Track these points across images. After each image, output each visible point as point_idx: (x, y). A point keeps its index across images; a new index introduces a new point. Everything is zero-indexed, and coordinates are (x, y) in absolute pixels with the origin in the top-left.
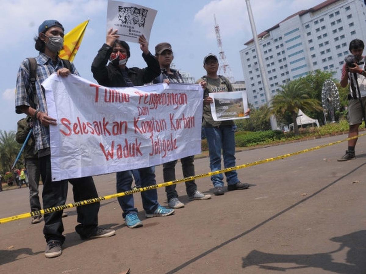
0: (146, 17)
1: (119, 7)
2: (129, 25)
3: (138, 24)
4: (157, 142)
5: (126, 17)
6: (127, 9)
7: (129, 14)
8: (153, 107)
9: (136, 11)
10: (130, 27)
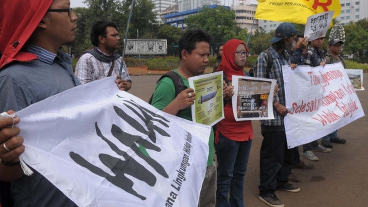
4: (343, 106)
8: (325, 84)
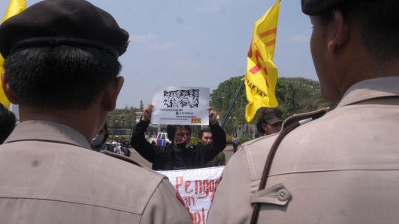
0: (198, 97)
1: (165, 91)
2: (176, 108)
3: (189, 105)
5: (171, 101)
6: (172, 93)
7: (175, 98)
8: (205, 195)
9: (184, 93)
10: (177, 110)
